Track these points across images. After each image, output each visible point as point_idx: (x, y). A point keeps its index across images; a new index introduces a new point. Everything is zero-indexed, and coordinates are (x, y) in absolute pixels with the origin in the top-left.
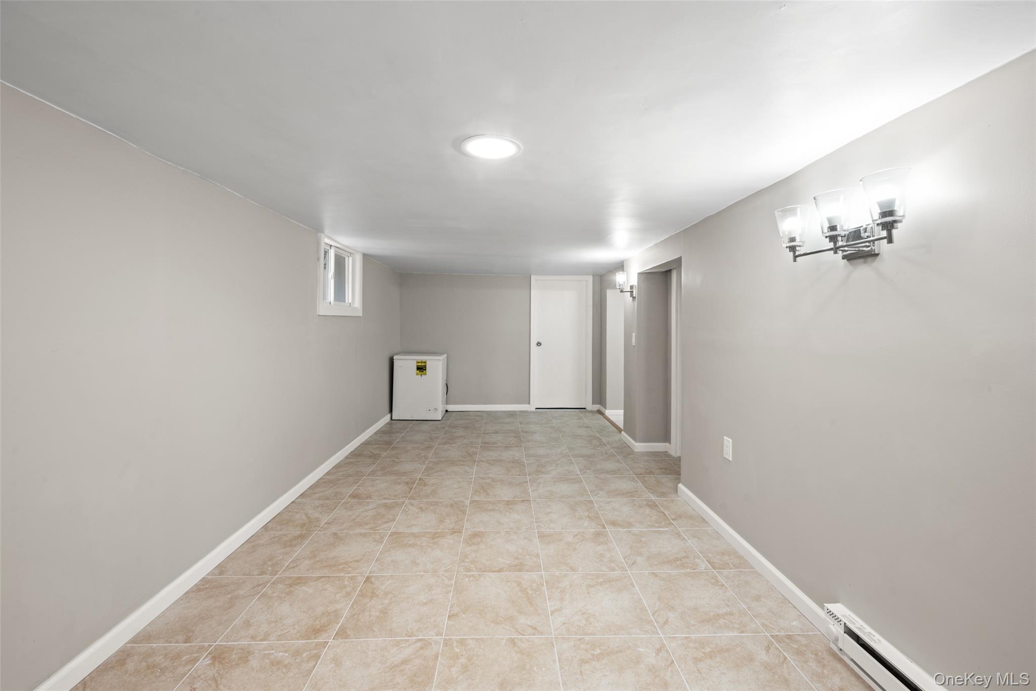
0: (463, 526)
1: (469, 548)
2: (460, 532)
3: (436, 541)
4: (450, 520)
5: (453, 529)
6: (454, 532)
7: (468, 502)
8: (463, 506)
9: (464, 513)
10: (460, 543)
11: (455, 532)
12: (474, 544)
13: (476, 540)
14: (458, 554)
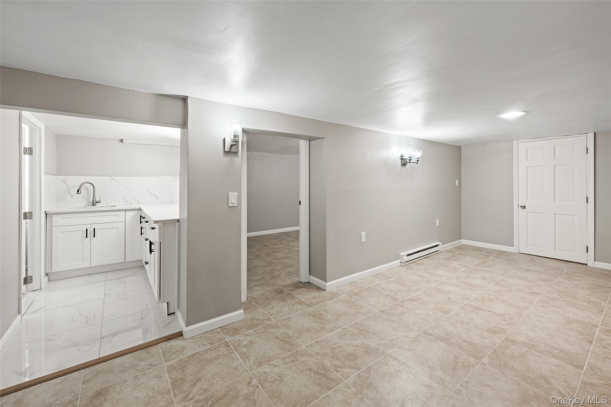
0: (502, 342)
1: (504, 327)
2: (507, 340)
3: (531, 342)
4: (512, 352)
5: (512, 345)
6: (513, 342)
7: (485, 360)
8: (493, 359)
9: (495, 352)
10: (509, 333)
11: (511, 341)
12: (499, 328)
13: (496, 329)
14: (514, 328)
